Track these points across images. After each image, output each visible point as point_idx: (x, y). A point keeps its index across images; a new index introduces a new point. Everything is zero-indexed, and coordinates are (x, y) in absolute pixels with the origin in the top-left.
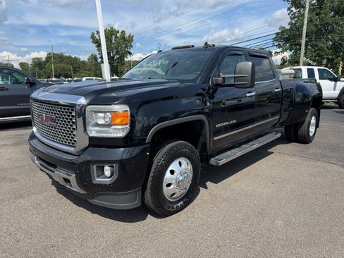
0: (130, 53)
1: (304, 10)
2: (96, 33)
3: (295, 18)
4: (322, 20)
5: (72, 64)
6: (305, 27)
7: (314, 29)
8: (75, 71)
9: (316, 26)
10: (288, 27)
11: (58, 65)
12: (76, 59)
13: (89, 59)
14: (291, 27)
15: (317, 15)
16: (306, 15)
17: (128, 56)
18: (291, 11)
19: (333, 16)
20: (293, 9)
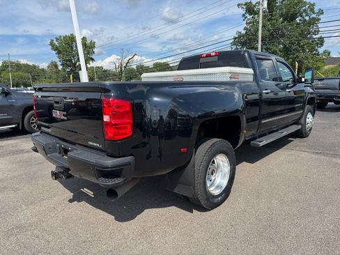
0: (92, 59)
1: (258, 17)
2: (55, 40)
3: (250, 23)
4: (273, 25)
5: (31, 72)
6: (260, 32)
7: (268, 33)
8: (34, 79)
9: (269, 31)
10: (244, 32)
11: (15, 74)
12: (34, 67)
13: (48, 67)
14: (246, 33)
15: (269, 20)
16: (261, 22)
17: (91, 62)
18: (246, 17)
19: (282, 22)
20: (247, 15)
